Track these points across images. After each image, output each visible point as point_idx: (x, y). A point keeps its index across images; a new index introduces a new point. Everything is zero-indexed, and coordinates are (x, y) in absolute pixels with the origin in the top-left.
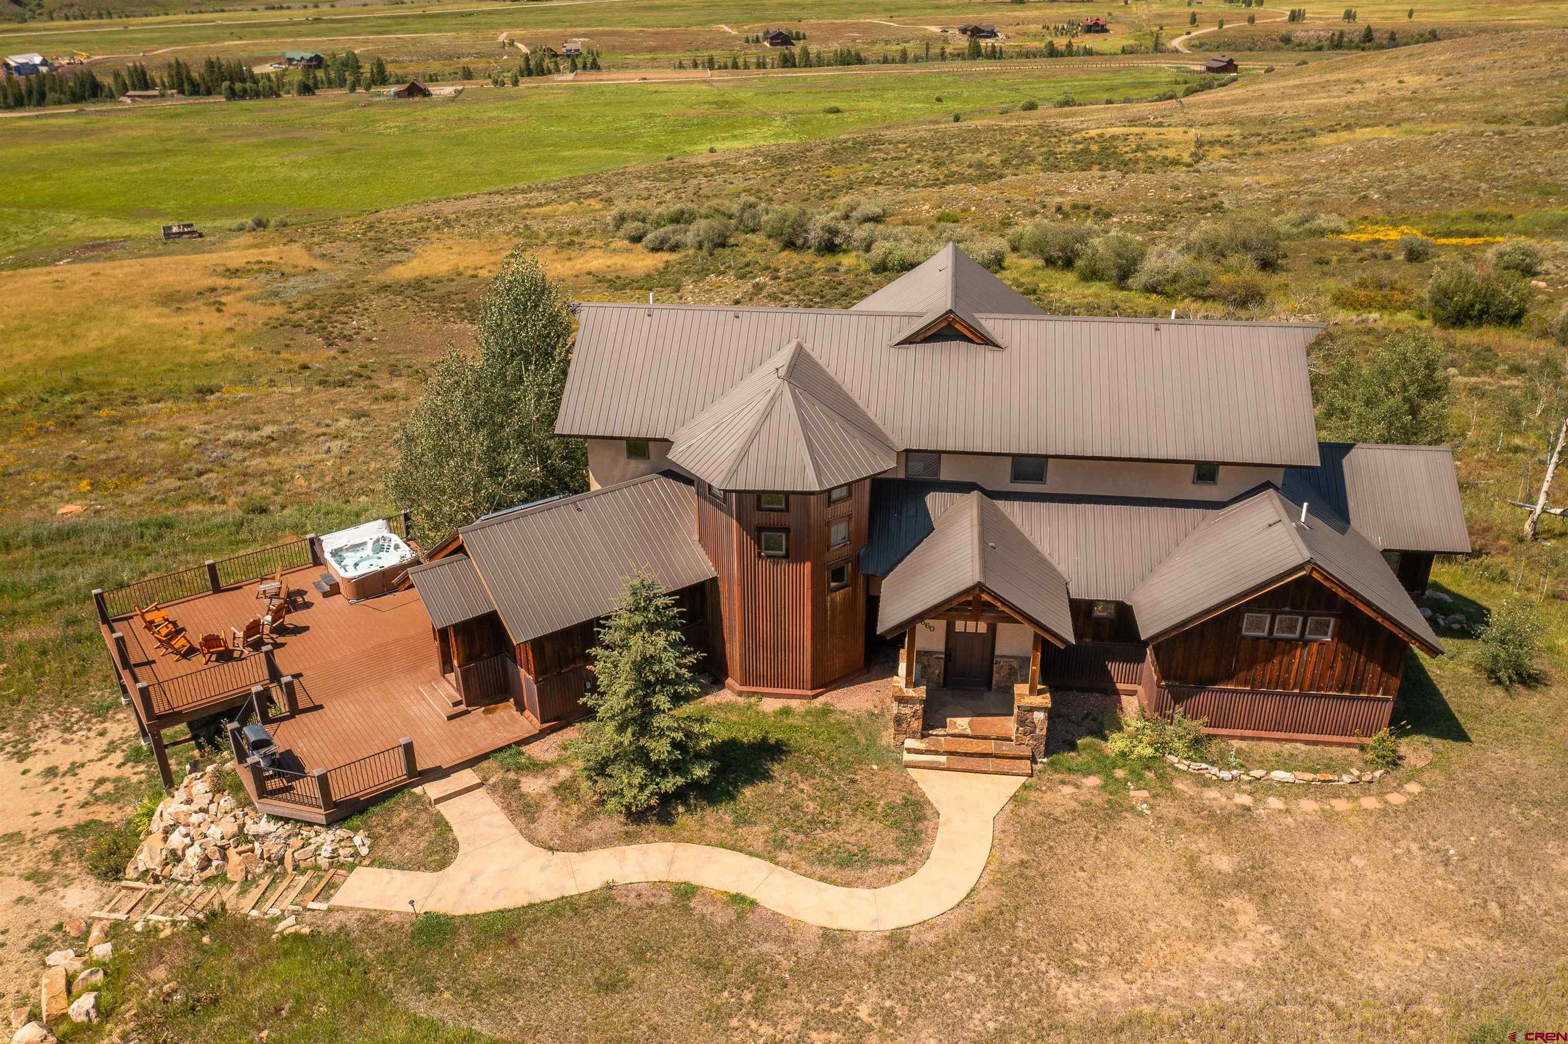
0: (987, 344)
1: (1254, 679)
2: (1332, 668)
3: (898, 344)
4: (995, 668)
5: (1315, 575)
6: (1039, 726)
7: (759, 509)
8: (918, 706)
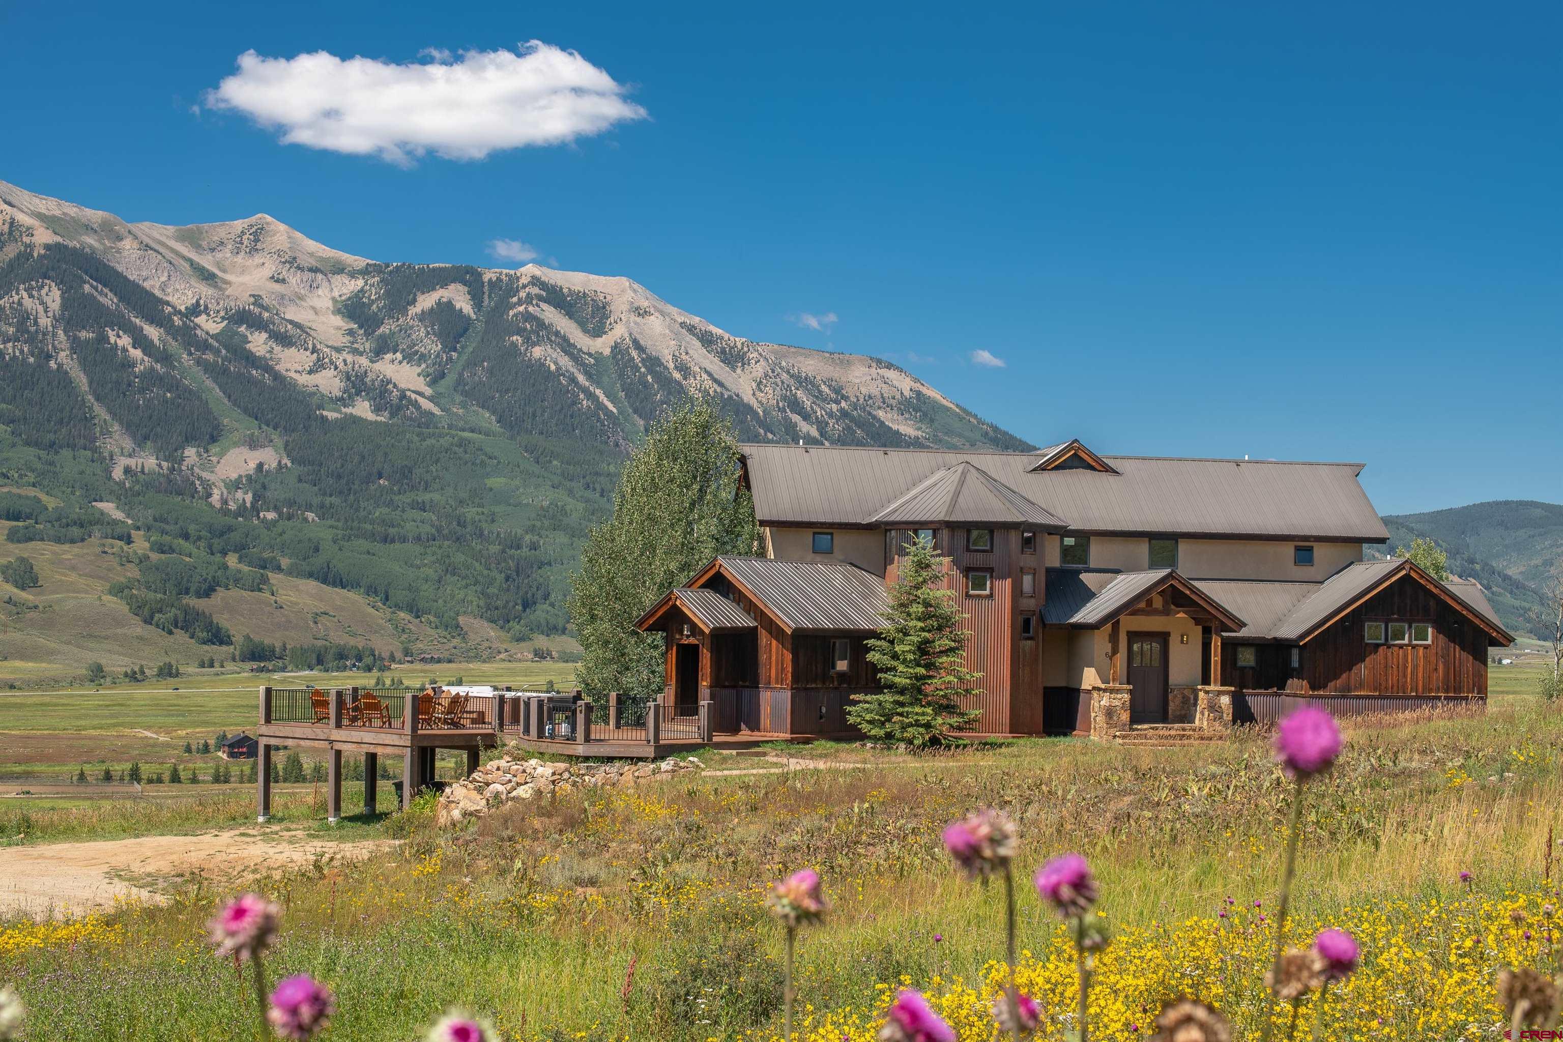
0: (1107, 471)
1: (1380, 685)
2: (1436, 669)
3: (1034, 470)
4: (1170, 697)
5: (1413, 574)
6: (1226, 712)
7: (968, 550)
8: (1127, 697)
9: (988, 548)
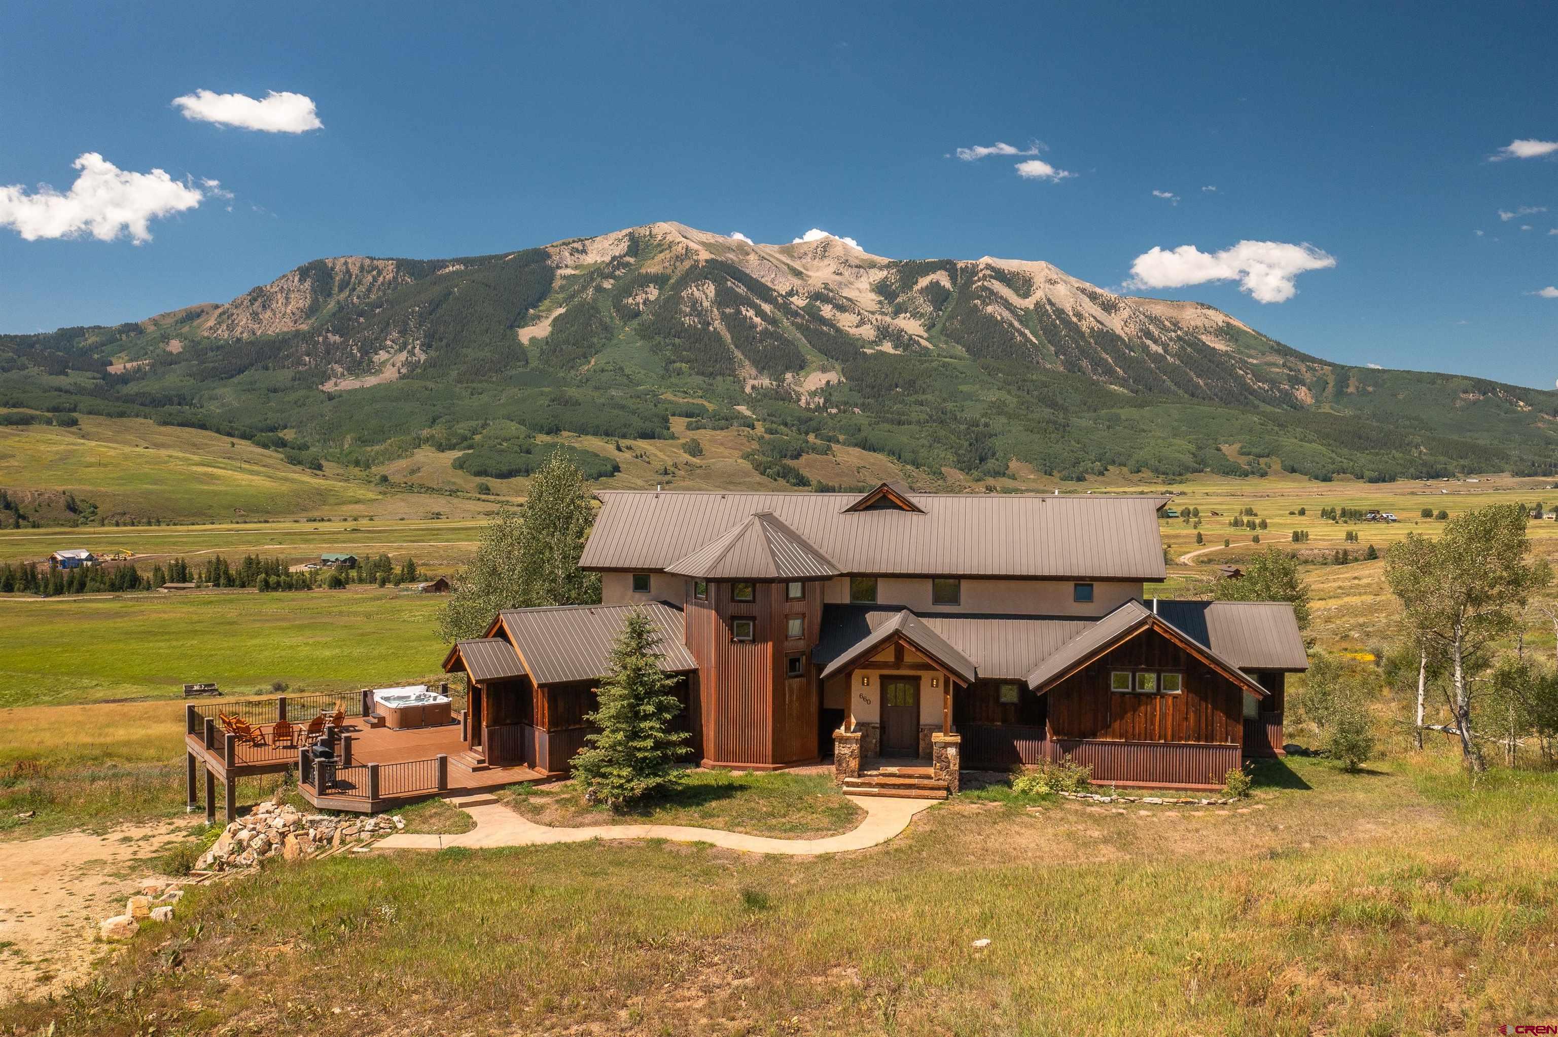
0: (913, 511)
1: (1127, 732)
2: (1186, 719)
3: (845, 513)
4: (921, 735)
5: (1156, 628)
6: (952, 762)
7: (733, 600)
8: (855, 746)
9: (750, 598)
